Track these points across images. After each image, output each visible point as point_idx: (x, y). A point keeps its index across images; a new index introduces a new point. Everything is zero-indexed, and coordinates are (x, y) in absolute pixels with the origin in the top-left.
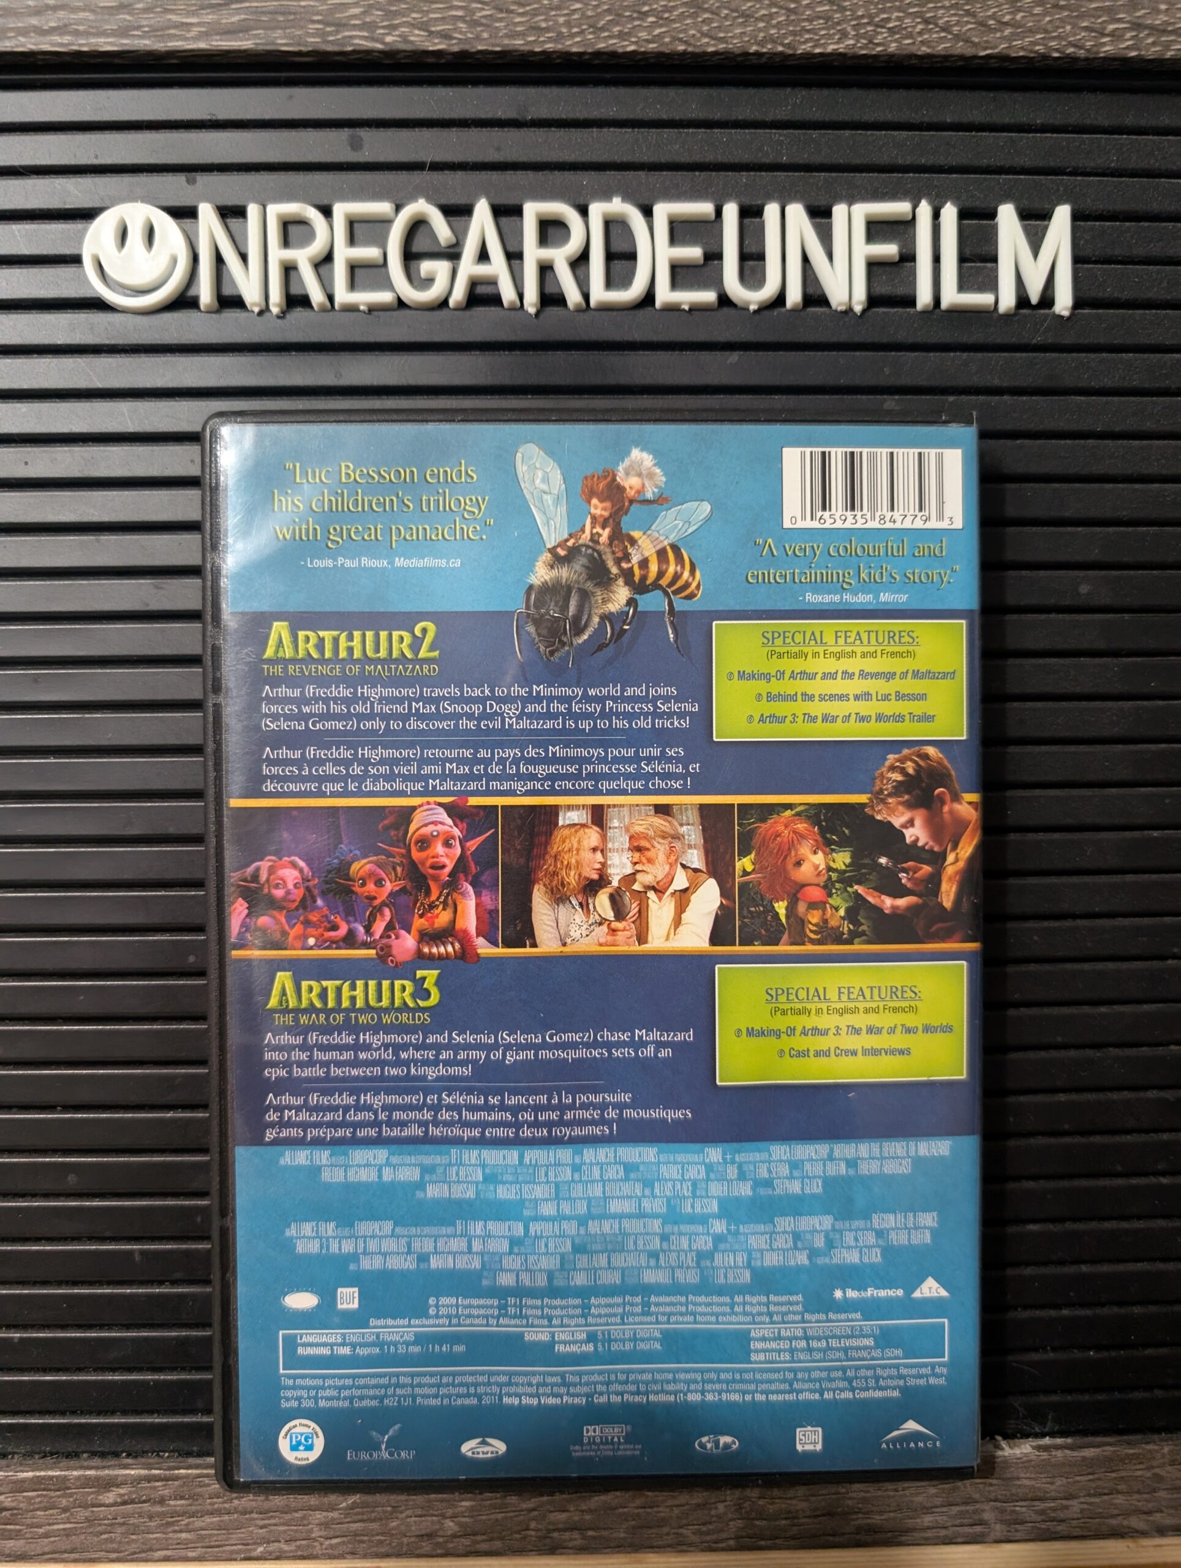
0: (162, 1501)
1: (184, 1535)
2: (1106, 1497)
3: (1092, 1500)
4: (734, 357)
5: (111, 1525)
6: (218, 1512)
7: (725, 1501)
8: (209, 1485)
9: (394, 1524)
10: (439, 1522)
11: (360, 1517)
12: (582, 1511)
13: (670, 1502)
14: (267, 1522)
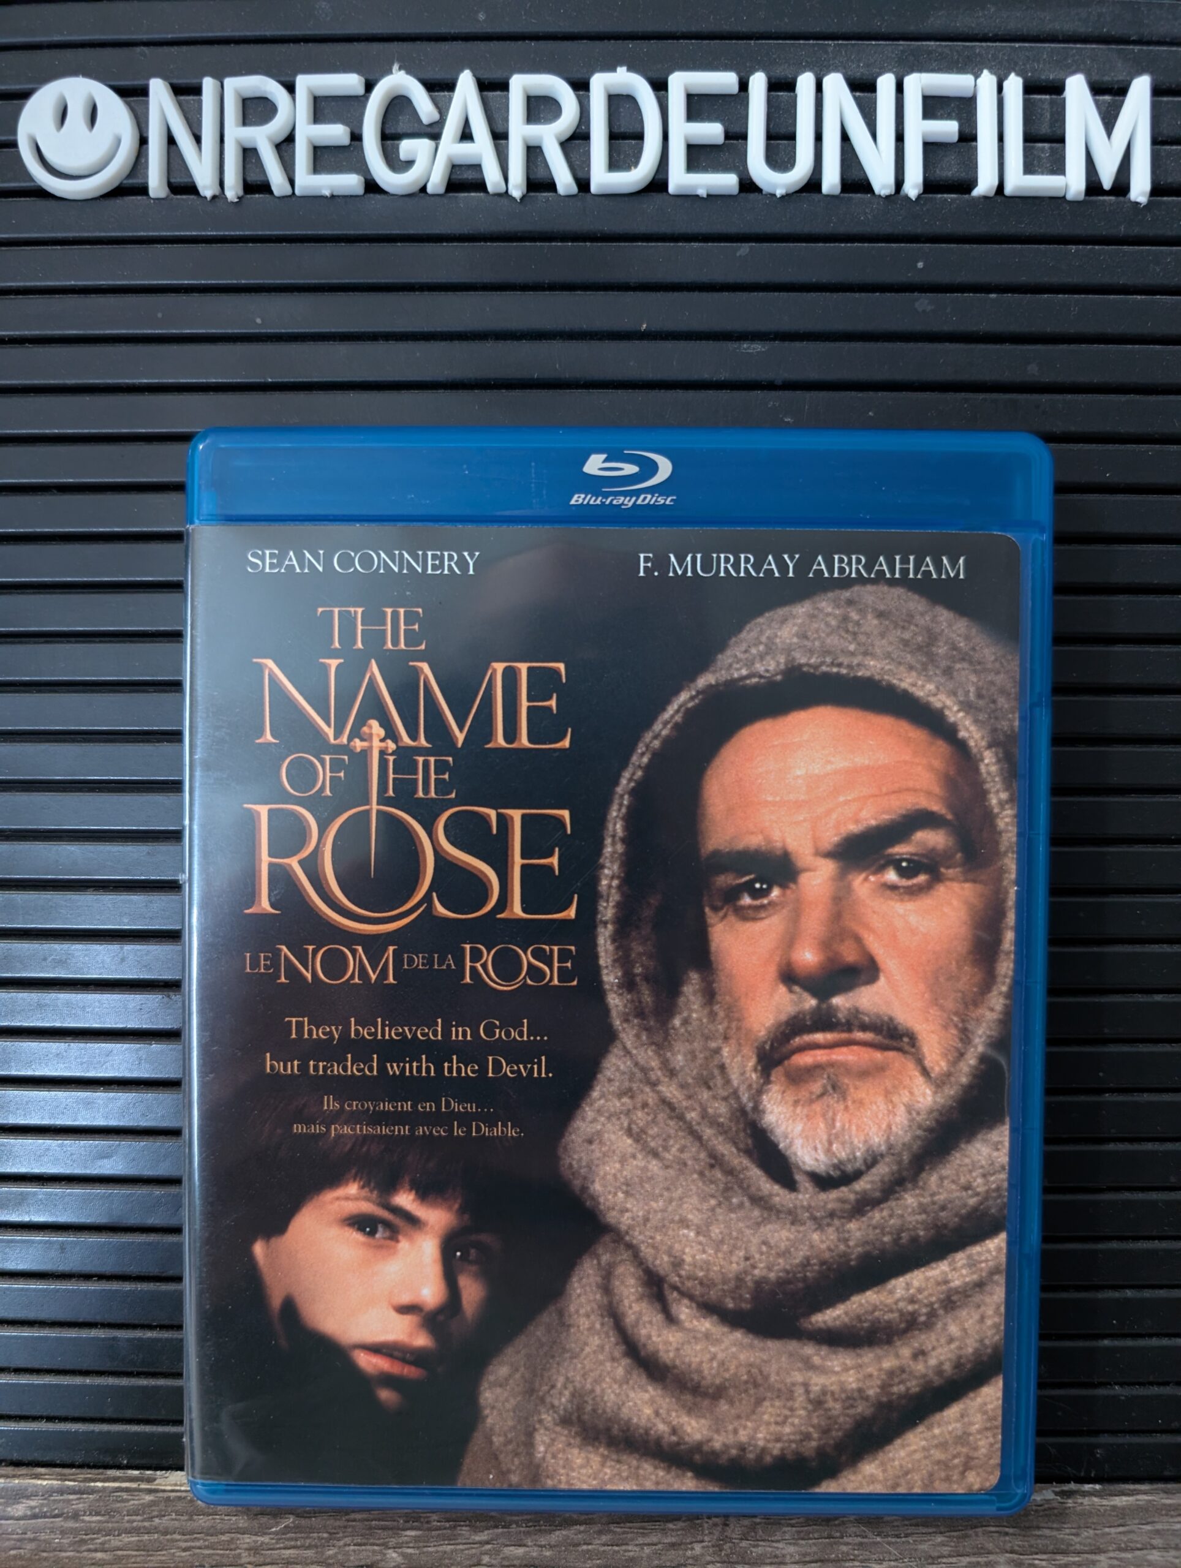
0: (76, 1516)
1: (99, 1555)
2: (1138, 1553)
3: (1123, 1555)
4: (744, 248)
5: (19, 1540)
6: (137, 1531)
7: (702, 1541)
8: (128, 1501)
9: (331, 1552)
10: (381, 1552)
11: (293, 1543)
12: (541, 1546)
13: (640, 1540)
14: (189, 1544)
